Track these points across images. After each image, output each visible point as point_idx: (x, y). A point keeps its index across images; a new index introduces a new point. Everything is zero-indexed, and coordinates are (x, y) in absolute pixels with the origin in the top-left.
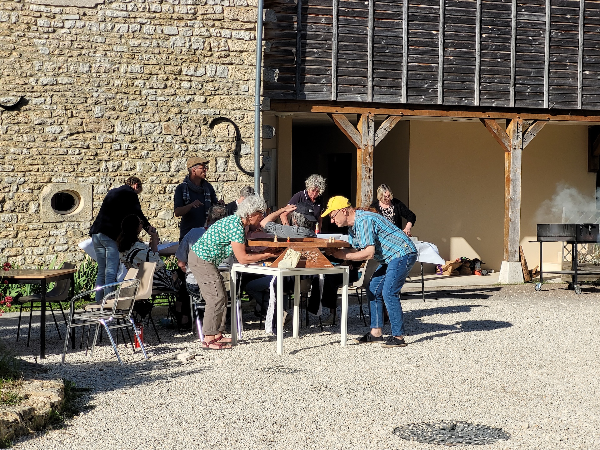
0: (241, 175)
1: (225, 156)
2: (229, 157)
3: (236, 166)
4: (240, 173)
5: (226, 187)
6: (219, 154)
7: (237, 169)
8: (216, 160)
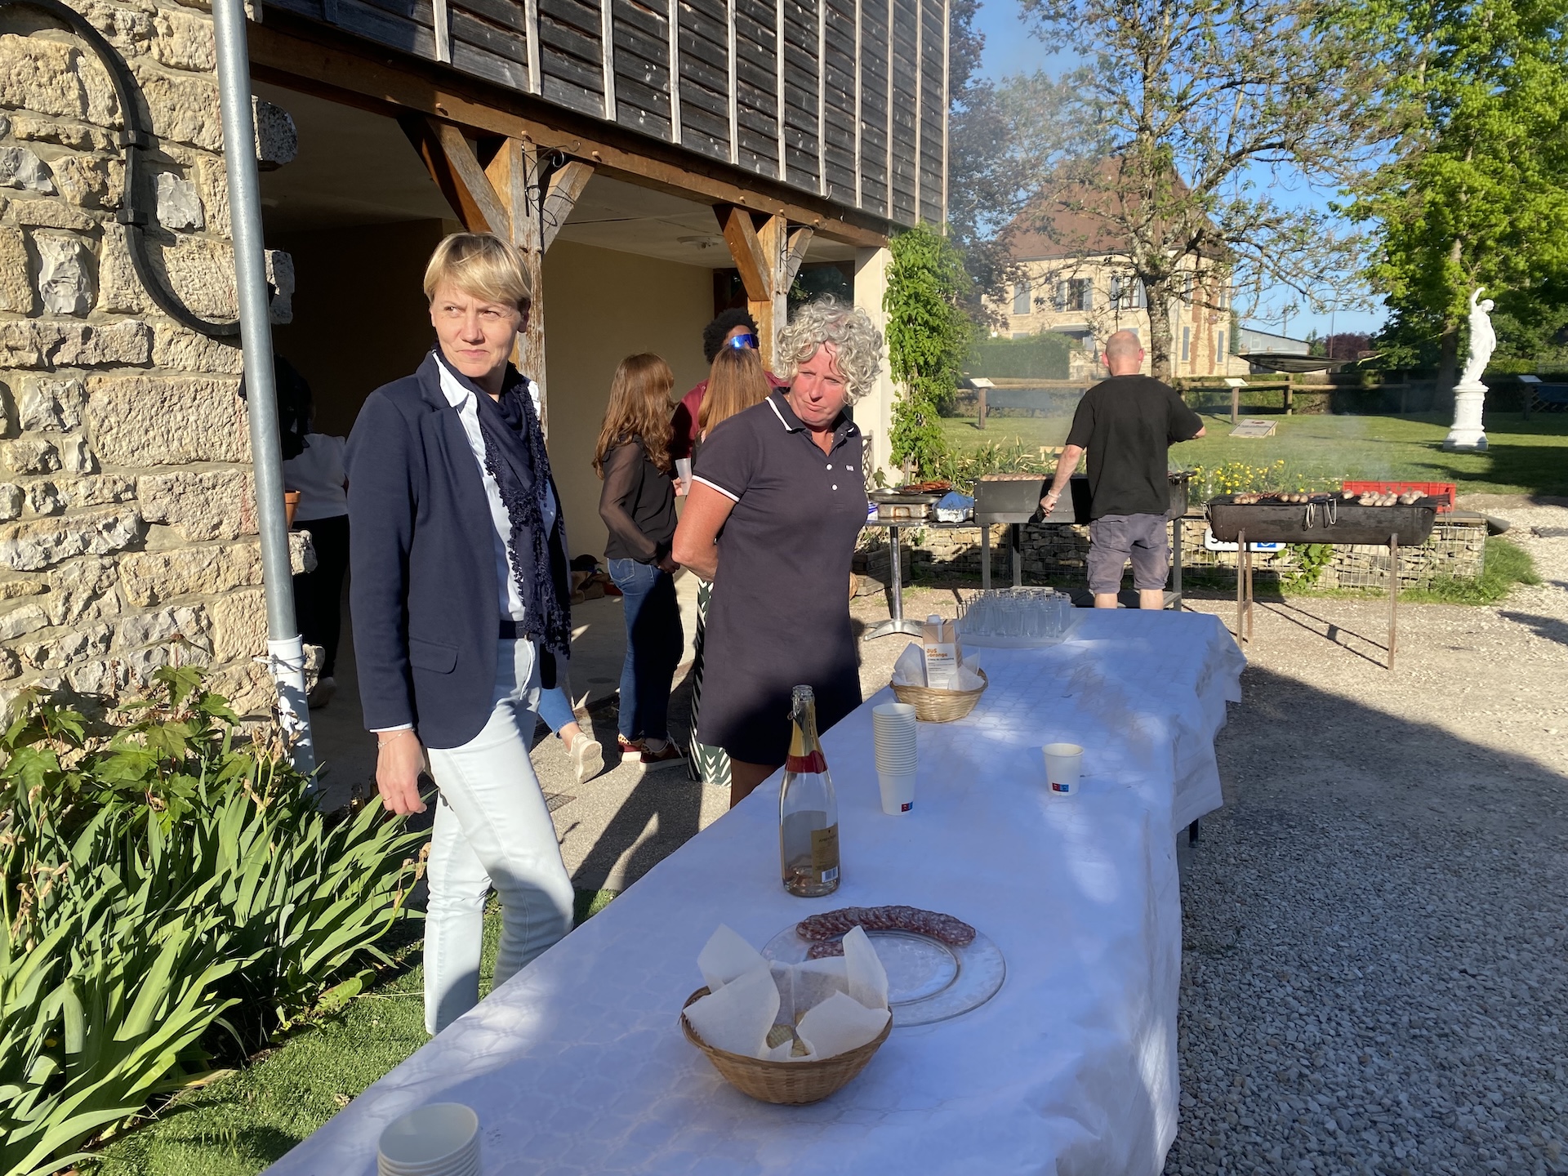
0: (168, 335)
1: (79, 225)
2: (98, 233)
3: (138, 285)
4: (164, 326)
5: (99, 398)
6: (42, 209)
7: (146, 301)
8: (30, 246)
